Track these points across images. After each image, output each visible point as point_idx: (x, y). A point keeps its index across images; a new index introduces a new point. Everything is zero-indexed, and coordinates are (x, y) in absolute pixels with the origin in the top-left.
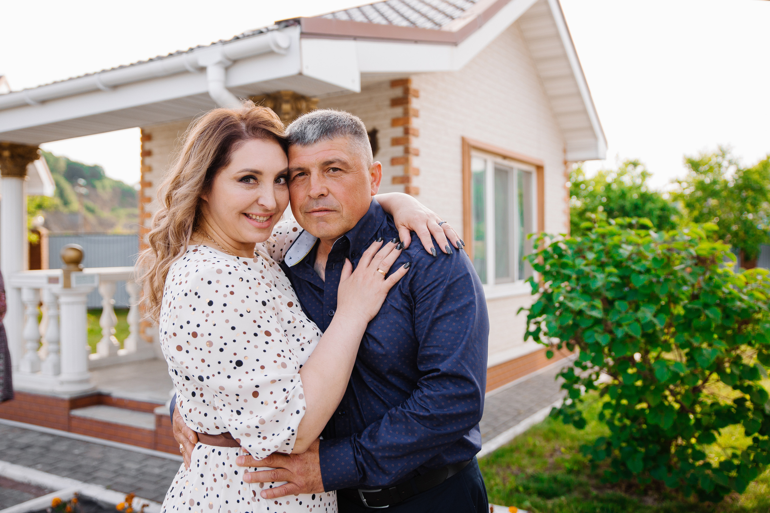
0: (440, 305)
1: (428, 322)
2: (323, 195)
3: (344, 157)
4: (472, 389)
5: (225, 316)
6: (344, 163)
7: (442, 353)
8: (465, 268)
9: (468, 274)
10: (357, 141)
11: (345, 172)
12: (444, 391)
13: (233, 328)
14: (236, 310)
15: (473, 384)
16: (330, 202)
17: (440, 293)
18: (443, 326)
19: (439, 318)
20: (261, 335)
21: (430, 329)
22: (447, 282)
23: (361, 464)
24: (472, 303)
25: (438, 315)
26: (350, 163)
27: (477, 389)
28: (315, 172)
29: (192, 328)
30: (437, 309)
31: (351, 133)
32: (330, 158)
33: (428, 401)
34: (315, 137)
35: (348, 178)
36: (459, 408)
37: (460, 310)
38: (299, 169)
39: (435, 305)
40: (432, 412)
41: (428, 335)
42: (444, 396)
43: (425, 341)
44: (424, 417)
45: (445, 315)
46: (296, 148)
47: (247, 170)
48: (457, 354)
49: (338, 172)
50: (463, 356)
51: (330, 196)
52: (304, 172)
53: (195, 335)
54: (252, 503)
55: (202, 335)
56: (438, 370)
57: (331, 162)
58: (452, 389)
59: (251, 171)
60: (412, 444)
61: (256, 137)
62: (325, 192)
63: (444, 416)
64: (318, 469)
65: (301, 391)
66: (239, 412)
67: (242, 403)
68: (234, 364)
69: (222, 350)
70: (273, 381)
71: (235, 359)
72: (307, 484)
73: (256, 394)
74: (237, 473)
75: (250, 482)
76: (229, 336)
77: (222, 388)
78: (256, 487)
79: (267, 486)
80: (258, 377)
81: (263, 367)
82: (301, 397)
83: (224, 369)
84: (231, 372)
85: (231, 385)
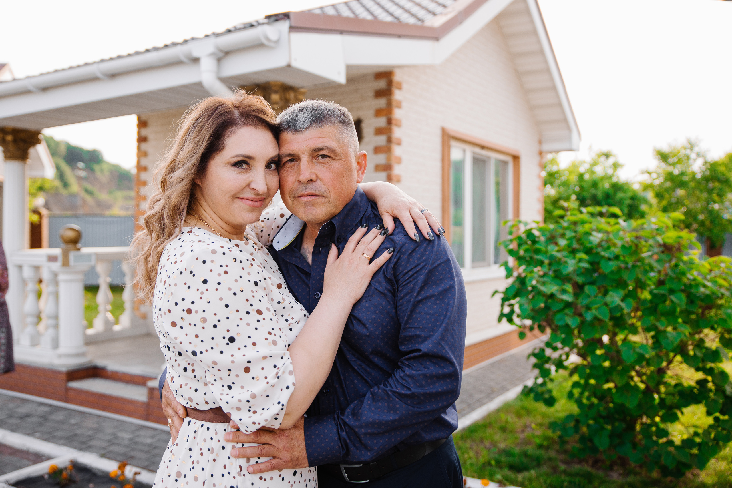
0: (422, 288)
1: (410, 305)
2: (311, 180)
3: (333, 145)
4: (451, 369)
5: (219, 294)
6: (333, 151)
7: (423, 334)
8: (446, 253)
9: (448, 260)
10: (345, 130)
11: (333, 159)
12: (425, 371)
13: (227, 306)
14: (230, 289)
15: (452, 364)
16: (318, 187)
17: (422, 277)
18: (424, 308)
19: (420, 301)
20: (253, 313)
21: (412, 311)
22: (429, 267)
23: (345, 440)
24: (452, 287)
25: (420, 298)
26: (338, 150)
27: (456, 370)
28: (305, 159)
29: (187, 305)
30: (419, 293)
31: (339, 122)
32: (320, 145)
33: (409, 380)
34: (306, 125)
35: (336, 165)
36: (439, 387)
37: (440, 293)
38: (290, 155)
39: (417, 289)
40: (413, 390)
41: (410, 317)
42: (424, 375)
43: (407, 322)
44: (406, 395)
45: (427, 298)
46: (287, 135)
47: (240, 156)
48: (437, 336)
49: (327, 160)
50: (443, 338)
51: (319, 182)
52: (294, 158)
53: (190, 311)
55: (197, 311)
56: (419, 350)
57: (320, 149)
58: (432, 369)
59: (244, 156)
60: (394, 421)
61: (249, 124)
62: (313, 177)
63: (425, 394)
64: (303, 445)
65: (291, 368)
66: (230, 387)
67: (233, 378)
68: (227, 340)
69: (215, 326)
70: (265, 358)
71: (228, 336)
72: (292, 460)
73: (247, 370)
74: (223, 448)
75: (238, 457)
76: (223, 313)
77: (215, 363)
78: (242, 462)
79: (253, 461)
80: (251, 353)
81: (254, 344)
82: (290, 373)
83: (217, 345)
84: (224, 348)
85: (224, 360)
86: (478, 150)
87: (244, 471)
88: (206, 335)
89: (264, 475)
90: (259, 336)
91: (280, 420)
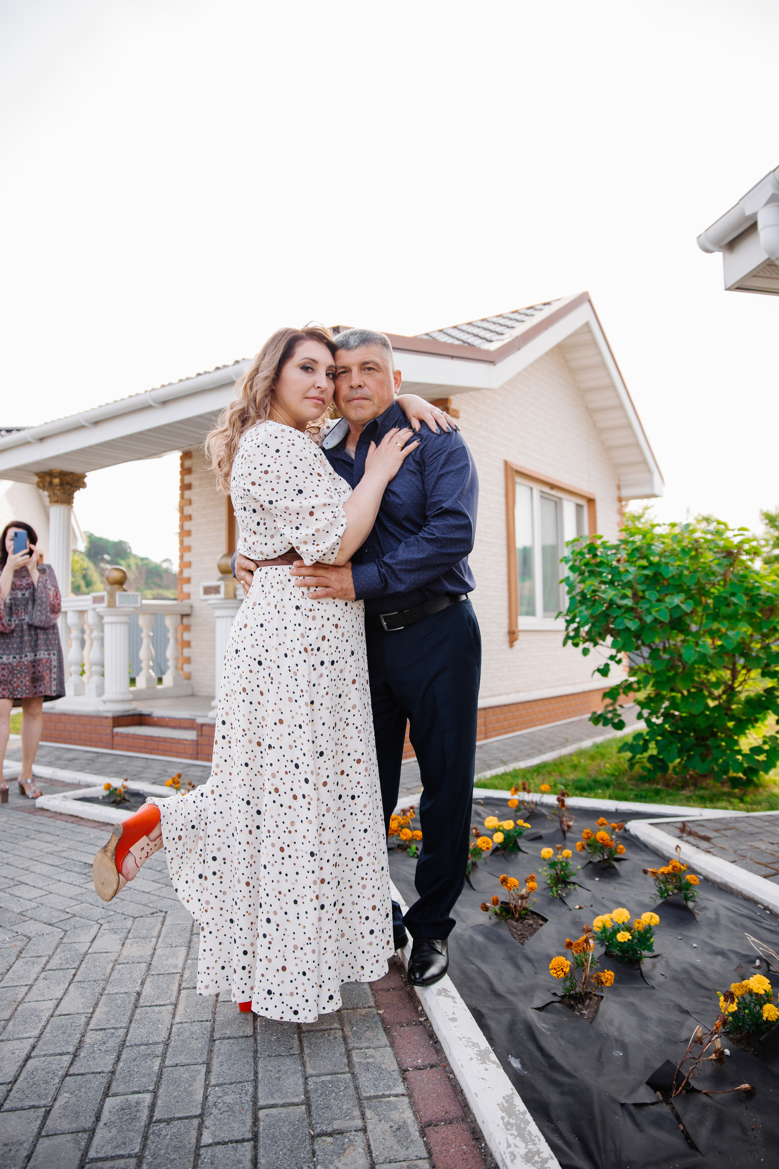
0: (444, 465)
1: (435, 478)
2: (360, 386)
3: (378, 360)
4: (466, 521)
5: (289, 459)
6: (377, 364)
7: (444, 499)
8: (462, 443)
9: (464, 447)
10: (385, 350)
11: (377, 371)
12: (446, 522)
13: (295, 468)
14: (297, 456)
15: (467, 517)
16: (365, 392)
17: (443, 457)
18: (445, 480)
19: (442, 475)
20: (315, 475)
21: (436, 483)
22: (449, 450)
23: (384, 575)
24: (467, 465)
25: (442, 472)
26: (381, 364)
27: (470, 523)
28: (355, 370)
29: (265, 468)
30: (441, 468)
31: (381, 344)
32: (367, 360)
33: (434, 529)
34: (356, 344)
35: (379, 376)
36: (457, 535)
37: (457, 470)
38: (343, 367)
39: (440, 466)
40: (437, 535)
41: (434, 487)
42: (446, 525)
43: (432, 492)
44: (432, 540)
45: (448, 473)
46: (341, 353)
47: (306, 358)
48: (455, 496)
49: (372, 371)
50: (459, 498)
51: (366, 388)
52: (347, 370)
53: (266, 472)
54: (301, 599)
55: (272, 472)
56: (442, 508)
57: (367, 363)
58: (451, 521)
59: (310, 359)
60: (422, 559)
61: (313, 339)
62: (362, 384)
63: (446, 539)
64: (351, 580)
65: (344, 513)
66: (297, 528)
67: (300, 520)
68: (296, 492)
69: (287, 482)
70: (325, 505)
71: (297, 489)
72: (342, 589)
73: (311, 514)
74: (289, 580)
75: (300, 586)
76: (293, 473)
77: (287, 508)
78: (304, 589)
79: (312, 589)
80: (314, 502)
81: (317, 496)
82: (343, 516)
83: (289, 495)
84: (294, 497)
85: (294, 506)
86: (546, 489)
87: (305, 596)
88: (279, 488)
89: (321, 601)
90: (320, 491)
91: (335, 555)
